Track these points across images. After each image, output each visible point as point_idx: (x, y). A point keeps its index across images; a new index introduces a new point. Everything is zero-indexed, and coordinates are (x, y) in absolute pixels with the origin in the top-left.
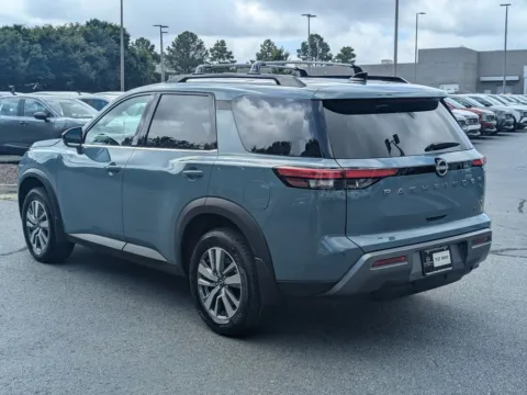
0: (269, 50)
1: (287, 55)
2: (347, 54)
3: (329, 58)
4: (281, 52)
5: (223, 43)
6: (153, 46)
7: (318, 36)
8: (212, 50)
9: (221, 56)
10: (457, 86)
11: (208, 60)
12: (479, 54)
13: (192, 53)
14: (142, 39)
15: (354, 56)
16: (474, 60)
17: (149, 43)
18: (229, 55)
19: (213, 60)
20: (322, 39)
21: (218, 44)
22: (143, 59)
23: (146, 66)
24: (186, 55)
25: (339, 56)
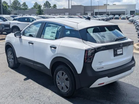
0: (37, 5)
1: (41, 6)
2: (55, 6)
3: (51, 7)
4: (40, 5)
5: (25, 3)
6: (7, 3)
7: (48, 2)
8: (22, 5)
9: (25, 6)
10: (80, 14)
11: (21, 7)
12: (85, 7)
13: (17, 5)
14: (4, 1)
15: (56, 6)
16: (83, 8)
17: (6, 2)
18: (27, 6)
19: (23, 7)
20: (49, 2)
21: (24, 3)
22: (6, 7)
23: (6, 8)
24: (16, 6)
25: (53, 7)
